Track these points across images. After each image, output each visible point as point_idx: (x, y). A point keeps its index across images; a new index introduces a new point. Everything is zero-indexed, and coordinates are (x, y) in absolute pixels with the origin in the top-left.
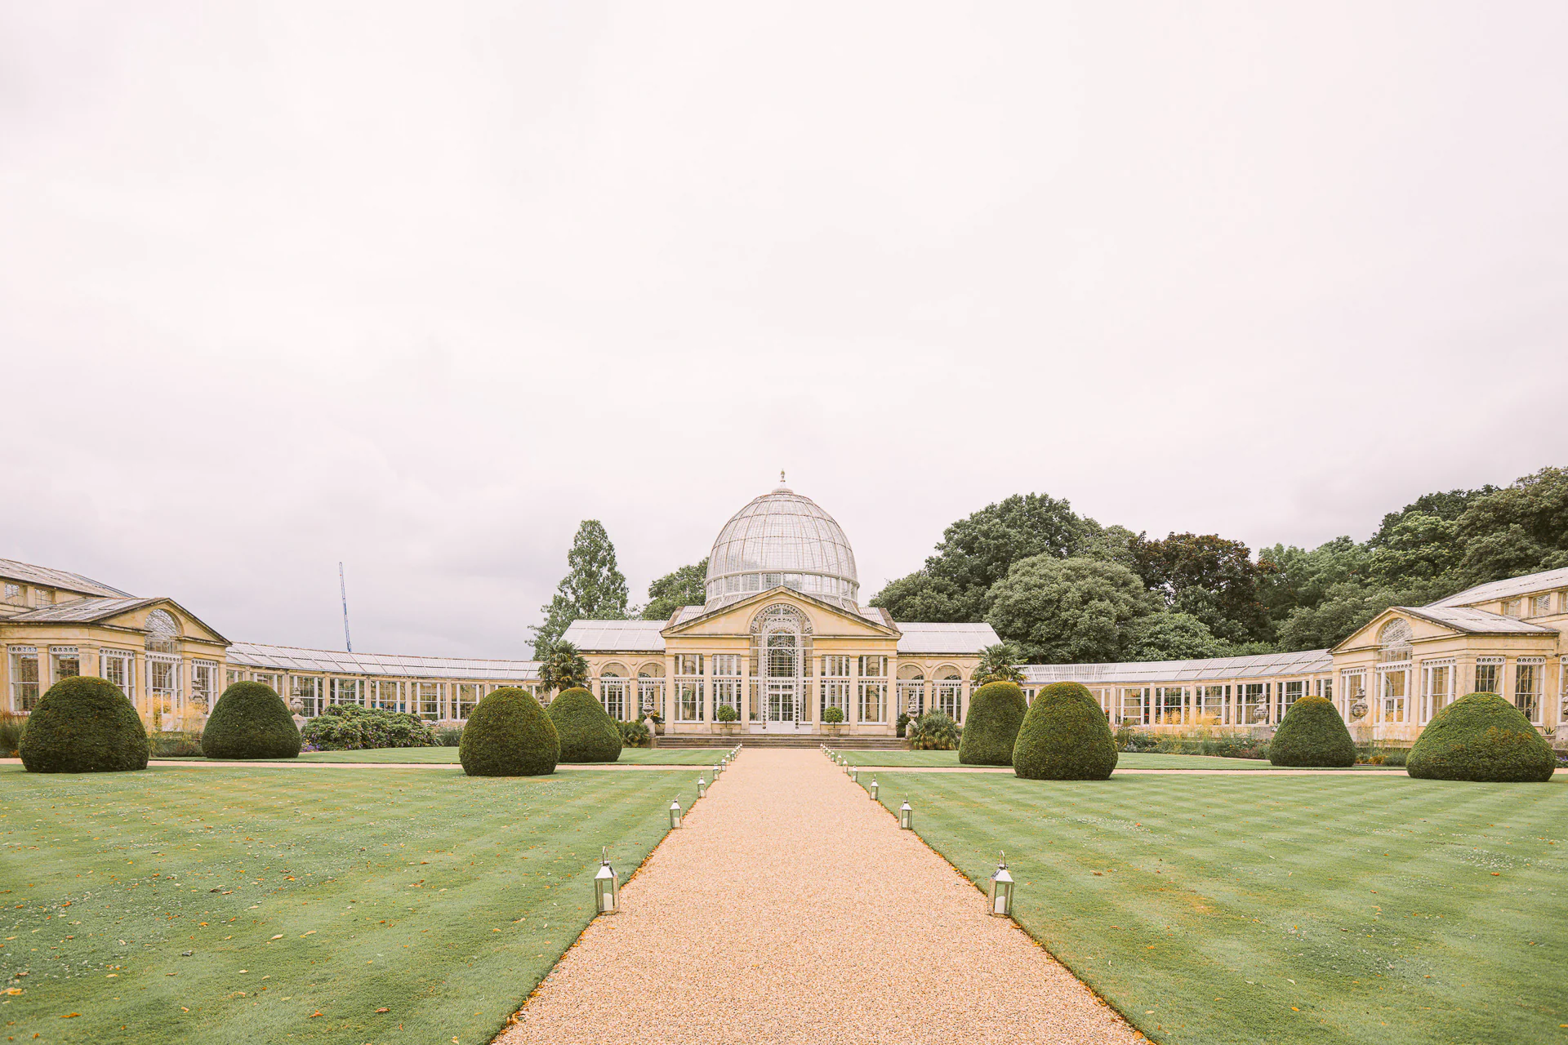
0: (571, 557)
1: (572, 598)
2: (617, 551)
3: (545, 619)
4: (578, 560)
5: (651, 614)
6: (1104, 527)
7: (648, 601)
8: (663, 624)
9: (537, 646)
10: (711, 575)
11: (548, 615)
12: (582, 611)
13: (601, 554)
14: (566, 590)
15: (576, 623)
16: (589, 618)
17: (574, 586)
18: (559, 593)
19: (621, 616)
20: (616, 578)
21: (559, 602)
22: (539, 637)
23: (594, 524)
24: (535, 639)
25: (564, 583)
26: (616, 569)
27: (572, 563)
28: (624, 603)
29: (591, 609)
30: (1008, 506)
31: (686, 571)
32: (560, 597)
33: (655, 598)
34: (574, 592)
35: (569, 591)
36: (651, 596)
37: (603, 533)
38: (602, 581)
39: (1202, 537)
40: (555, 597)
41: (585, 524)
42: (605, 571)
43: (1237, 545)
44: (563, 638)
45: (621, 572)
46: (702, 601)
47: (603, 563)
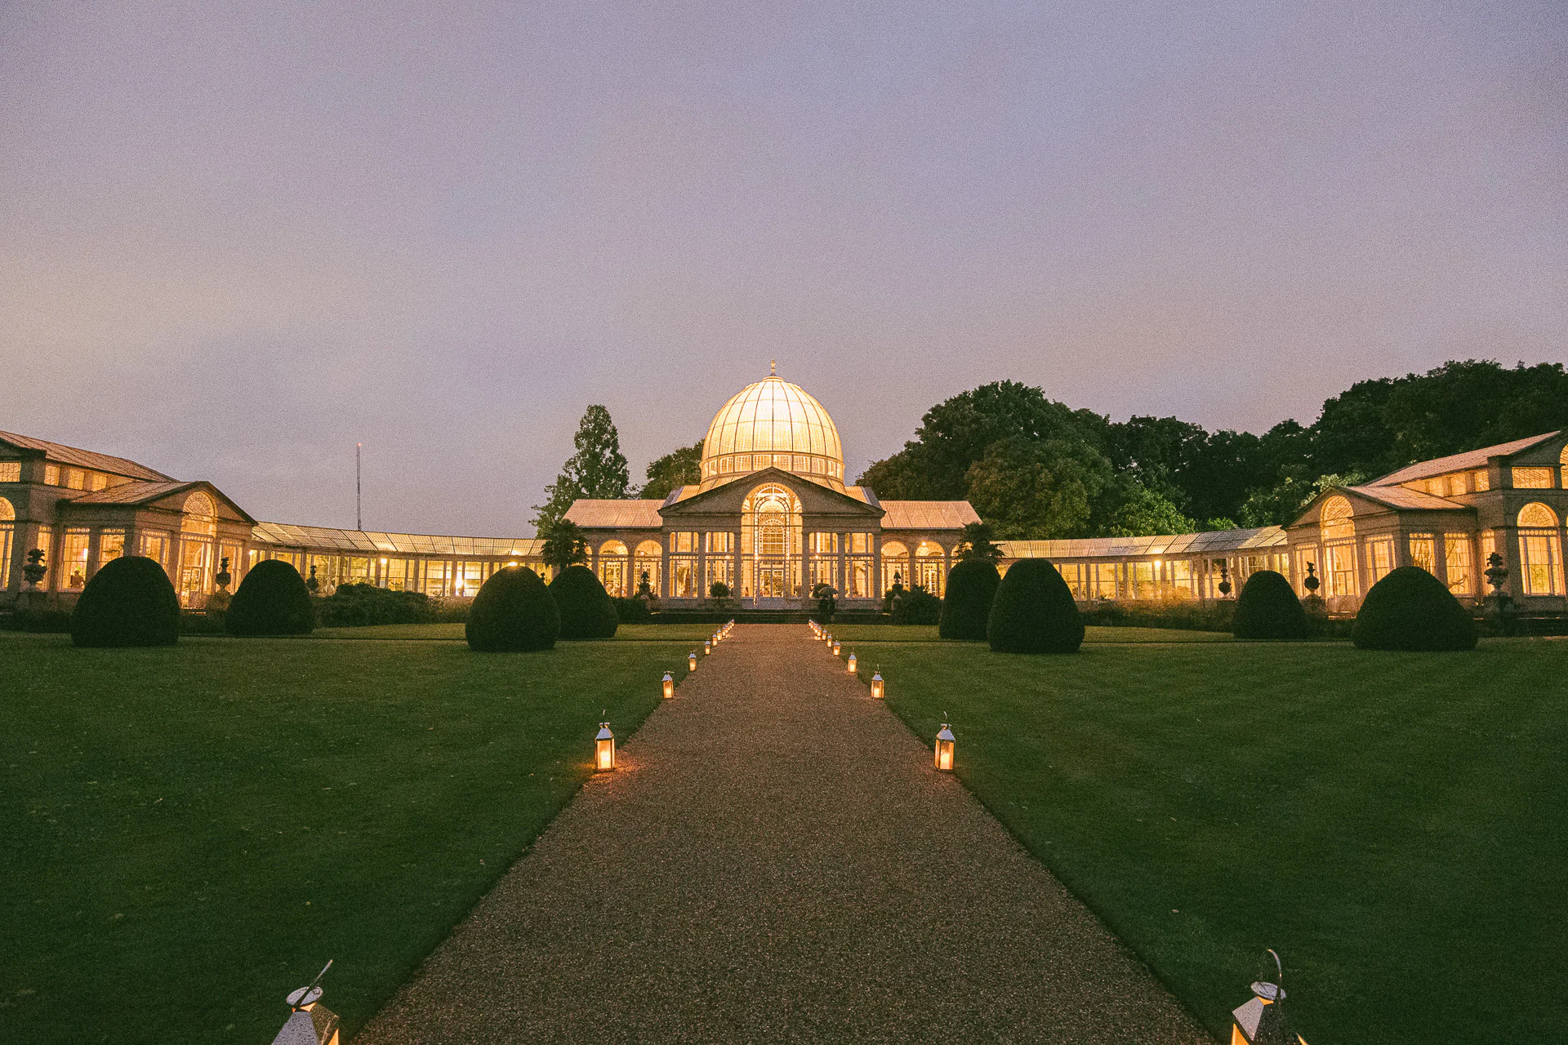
0: (576, 439)
1: (575, 478)
2: (620, 437)
3: (549, 499)
4: (584, 442)
5: (647, 494)
6: (1072, 410)
7: (646, 482)
8: (661, 503)
9: (540, 524)
10: (705, 455)
11: (550, 495)
12: (584, 490)
13: (606, 437)
14: (571, 470)
15: (577, 503)
16: (591, 497)
17: (579, 466)
18: (564, 473)
19: (620, 494)
20: (620, 459)
21: (563, 481)
22: (541, 517)
23: (601, 409)
24: (538, 518)
25: (569, 463)
26: (619, 451)
27: (578, 445)
28: (625, 482)
29: (591, 490)
30: (983, 391)
31: (683, 453)
32: (564, 477)
33: (652, 479)
34: (578, 473)
35: (573, 471)
36: (649, 477)
37: (607, 417)
38: (604, 462)
39: (1162, 420)
40: (559, 477)
41: (591, 409)
42: (608, 453)
43: (1196, 427)
44: (566, 517)
45: (625, 454)
46: (697, 481)
47: (606, 445)
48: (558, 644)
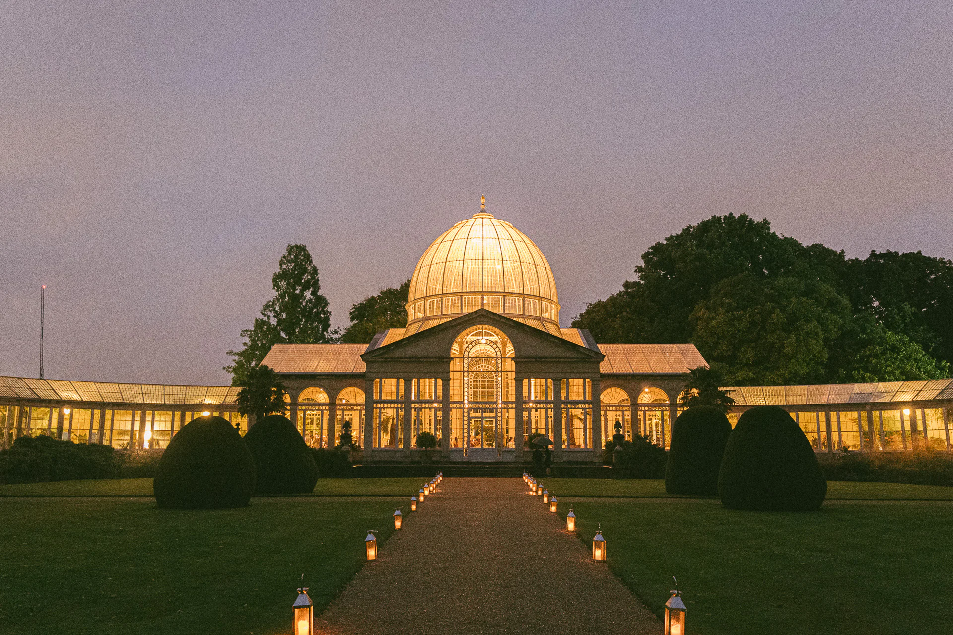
0: (274, 280)
1: (274, 321)
2: (321, 276)
3: (245, 344)
4: (283, 283)
5: (350, 337)
6: (805, 245)
7: (349, 324)
8: (364, 348)
9: (235, 370)
10: (411, 297)
11: (247, 340)
12: (283, 335)
13: (306, 277)
14: (269, 313)
15: (276, 348)
16: (290, 342)
17: (277, 308)
18: (261, 317)
19: (321, 339)
20: (321, 302)
21: (260, 324)
22: (237, 363)
23: (301, 249)
24: (234, 364)
25: (267, 306)
26: (319, 293)
27: (276, 285)
28: (326, 326)
29: (290, 333)
30: (705, 227)
31: (389, 294)
32: (262, 320)
33: (355, 322)
34: (277, 315)
35: (272, 314)
36: (352, 319)
37: (308, 257)
38: (304, 304)
39: (905, 255)
40: (257, 321)
41: (290, 249)
42: (308, 294)
43: (945, 263)
44: (264, 362)
45: (325, 295)
46: (402, 324)
47: (306, 287)
48: (253, 500)
